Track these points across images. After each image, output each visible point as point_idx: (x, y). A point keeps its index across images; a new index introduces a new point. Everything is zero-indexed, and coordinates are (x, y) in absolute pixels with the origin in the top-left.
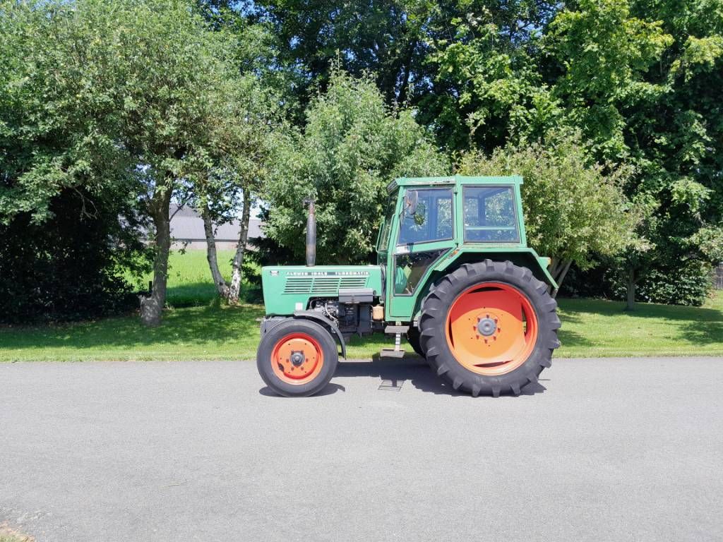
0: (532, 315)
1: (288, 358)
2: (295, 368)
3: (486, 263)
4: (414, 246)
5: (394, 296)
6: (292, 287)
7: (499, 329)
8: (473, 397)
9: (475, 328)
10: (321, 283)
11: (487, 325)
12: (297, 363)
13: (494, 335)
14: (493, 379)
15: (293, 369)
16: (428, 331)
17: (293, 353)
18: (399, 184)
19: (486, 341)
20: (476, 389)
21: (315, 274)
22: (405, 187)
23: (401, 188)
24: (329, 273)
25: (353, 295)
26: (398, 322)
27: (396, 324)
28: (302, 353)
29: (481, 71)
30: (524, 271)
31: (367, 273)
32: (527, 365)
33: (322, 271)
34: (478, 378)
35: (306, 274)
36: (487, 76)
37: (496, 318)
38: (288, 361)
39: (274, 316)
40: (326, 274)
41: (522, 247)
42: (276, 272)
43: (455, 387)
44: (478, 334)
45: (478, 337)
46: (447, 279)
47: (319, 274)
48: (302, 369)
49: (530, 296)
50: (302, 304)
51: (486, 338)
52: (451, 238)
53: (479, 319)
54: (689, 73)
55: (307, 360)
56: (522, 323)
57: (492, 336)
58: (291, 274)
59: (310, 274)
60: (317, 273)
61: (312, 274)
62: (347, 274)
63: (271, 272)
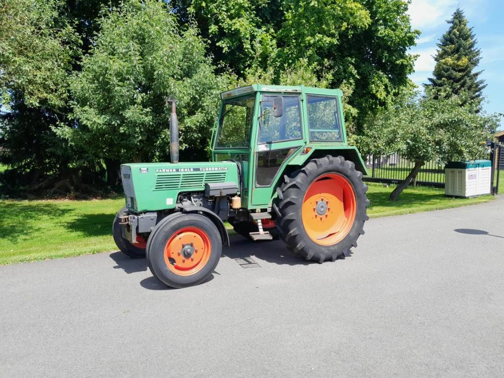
0: (352, 196)
1: (180, 251)
2: (186, 260)
3: (328, 158)
4: (273, 144)
5: (256, 188)
6: (163, 184)
7: (329, 209)
8: (320, 263)
9: (314, 209)
10: (188, 178)
11: (322, 207)
12: (187, 255)
14: (332, 248)
15: (184, 261)
16: (292, 216)
17: (183, 246)
18: (256, 90)
19: (321, 219)
20: (323, 257)
21: (182, 170)
22: (262, 92)
23: (258, 93)
24: (195, 170)
25: (221, 188)
26: (258, 209)
27: (257, 211)
28: (192, 245)
29: (225, 9)
30: (350, 164)
31: (226, 169)
32: (351, 234)
33: (188, 167)
34: (323, 249)
35: (174, 170)
36: (229, 14)
37: (328, 201)
38: (179, 254)
39: (145, 212)
40: (192, 170)
41: (344, 146)
42: (146, 169)
43: (309, 257)
44: (317, 214)
45: (316, 216)
46: (304, 172)
47: (186, 170)
48: (192, 260)
49: (352, 182)
50: (172, 199)
51: (321, 216)
52: (300, 138)
53: (317, 202)
54: (351, 32)
55: (196, 251)
56: (342, 203)
57: (325, 215)
58: (160, 171)
59: (177, 170)
60: (184, 169)
61: (180, 170)
62: (210, 169)
63: (140, 169)
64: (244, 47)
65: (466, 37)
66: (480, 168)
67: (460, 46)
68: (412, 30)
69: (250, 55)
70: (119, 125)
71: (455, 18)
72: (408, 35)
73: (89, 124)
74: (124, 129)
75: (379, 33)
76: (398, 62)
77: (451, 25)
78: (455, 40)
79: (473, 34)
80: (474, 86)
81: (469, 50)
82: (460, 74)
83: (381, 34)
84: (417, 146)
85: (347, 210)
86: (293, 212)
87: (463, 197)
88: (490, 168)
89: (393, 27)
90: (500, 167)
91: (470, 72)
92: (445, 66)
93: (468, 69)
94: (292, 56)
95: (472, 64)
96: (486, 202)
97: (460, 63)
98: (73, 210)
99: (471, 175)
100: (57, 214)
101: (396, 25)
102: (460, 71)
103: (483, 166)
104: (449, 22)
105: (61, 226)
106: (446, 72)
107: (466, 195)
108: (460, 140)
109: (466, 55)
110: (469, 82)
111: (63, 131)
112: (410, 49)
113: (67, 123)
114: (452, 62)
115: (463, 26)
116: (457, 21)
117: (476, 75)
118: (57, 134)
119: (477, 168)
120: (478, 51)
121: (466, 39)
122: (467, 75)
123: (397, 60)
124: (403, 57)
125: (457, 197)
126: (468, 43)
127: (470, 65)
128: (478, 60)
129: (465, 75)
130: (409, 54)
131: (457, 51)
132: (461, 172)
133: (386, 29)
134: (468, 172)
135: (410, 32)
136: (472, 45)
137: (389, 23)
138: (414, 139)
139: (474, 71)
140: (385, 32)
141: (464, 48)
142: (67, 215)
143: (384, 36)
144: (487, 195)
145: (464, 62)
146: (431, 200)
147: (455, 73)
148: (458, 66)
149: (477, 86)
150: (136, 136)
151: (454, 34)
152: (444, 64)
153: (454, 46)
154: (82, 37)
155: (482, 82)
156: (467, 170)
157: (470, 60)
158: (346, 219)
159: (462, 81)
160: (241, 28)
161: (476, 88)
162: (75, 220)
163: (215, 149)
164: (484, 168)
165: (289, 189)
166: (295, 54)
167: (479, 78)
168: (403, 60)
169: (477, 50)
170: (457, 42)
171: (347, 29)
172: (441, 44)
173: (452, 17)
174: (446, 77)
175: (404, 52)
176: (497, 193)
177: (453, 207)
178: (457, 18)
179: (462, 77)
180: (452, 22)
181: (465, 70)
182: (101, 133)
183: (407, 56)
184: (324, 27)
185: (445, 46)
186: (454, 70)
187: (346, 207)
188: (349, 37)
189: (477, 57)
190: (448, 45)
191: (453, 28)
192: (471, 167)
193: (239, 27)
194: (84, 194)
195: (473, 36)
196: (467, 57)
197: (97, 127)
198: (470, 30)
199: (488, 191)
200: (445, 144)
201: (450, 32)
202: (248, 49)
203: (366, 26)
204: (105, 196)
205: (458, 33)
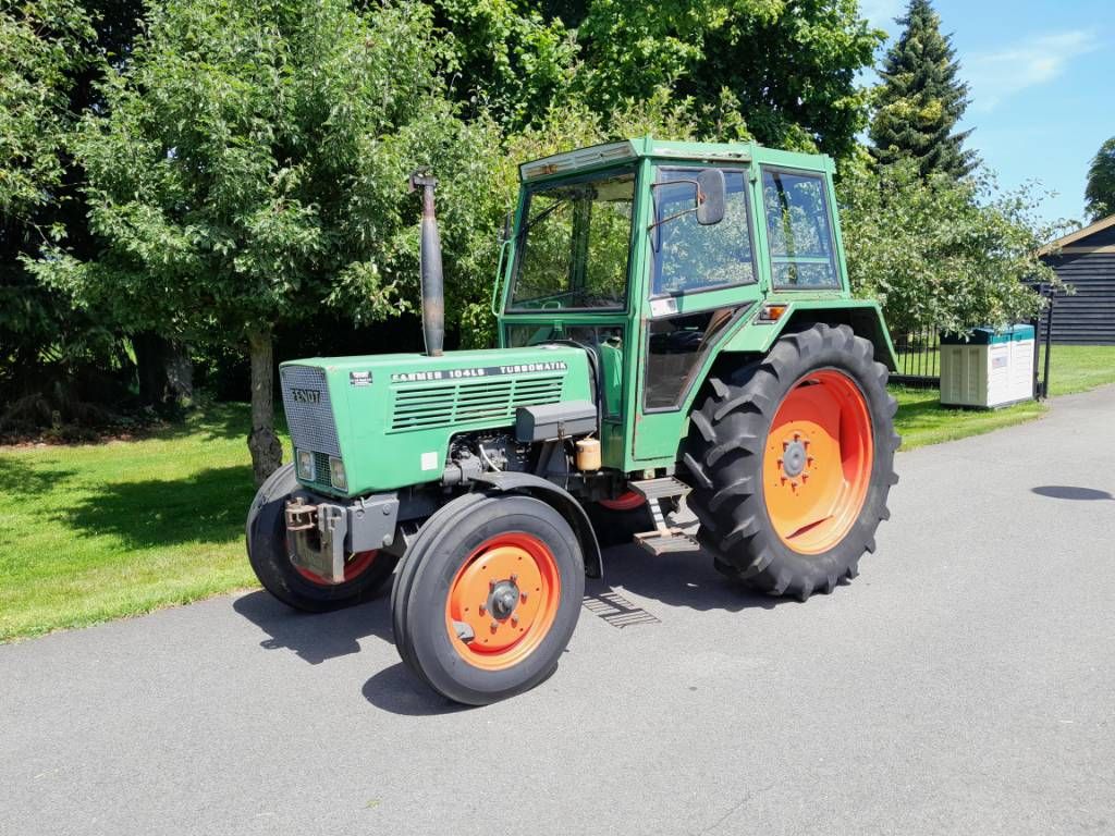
0: (864, 427)
1: (483, 603)
2: (500, 626)
3: (821, 330)
4: (685, 298)
5: (645, 414)
6: (412, 413)
7: (809, 460)
8: (802, 601)
9: (780, 462)
10: (474, 396)
11: (796, 456)
12: (502, 612)
13: (803, 473)
14: (826, 560)
15: (493, 629)
16: (745, 484)
17: (492, 587)
18: (640, 153)
19: (794, 485)
20: (809, 585)
21: (458, 373)
22: (656, 159)
23: (647, 162)
24: (489, 371)
25: (561, 419)
26: (649, 472)
27: (646, 476)
28: (512, 582)
30: (864, 344)
31: (562, 366)
32: (863, 522)
34: (808, 565)
35: (438, 375)
37: (806, 440)
38: (482, 612)
39: (368, 494)
40: (481, 372)
41: (844, 299)
42: (365, 374)
43: (780, 588)
44: (785, 475)
45: (783, 480)
46: (769, 368)
47: (467, 373)
48: (514, 623)
49: (867, 391)
50: (435, 455)
51: (794, 480)
52: (752, 279)
53: (785, 445)
54: (735, 31)
55: (524, 598)
56: (837, 445)
57: (800, 476)
58: (403, 377)
59: (446, 375)
60: (463, 371)
61: (452, 373)
62: (524, 368)
63: (352, 376)
64: (496, 60)
65: (938, 55)
66: (1015, 343)
67: (926, 75)
68: (870, 30)
69: (508, 81)
70: (233, 253)
71: (912, 13)
72: (861, 40)
73: (144, 250)
74: (245, 264)
75: (799, 34)
76: (837, 104)
77: (905, 28)
78: (915, 61)
79: (951, 49)
80: (956, 163)
81: (945, 85)
82: (927, 136)
83: (803, 37)
84: (904, 295)
85: (848, 461)
86: (746, 476)
87: (981, 409)
88: (1032, 341)
89: (827, 22)
90: (1051, 338)
91: (947, 132)
92: (895, 120)
93: (945, 125)
94: (610, 84)
95: (950, 114)
96: (1036, 417)
97: (926, 112)
98: (72, 474)
99: (998, 359)
100: (33, 488)
101: (832, 17)
102: (926, 130)
103: (1020, 338)
104: (900, 22)
105: (51, 520)
106: (897, 132)
107: (989, 404)
108: (995, 281)
109: (938, 95)
110: (945, 156)
111: (57, 269)
112: (861, 73)
113: (69, 248)
114: (909, 111)
115: (930, 30)
116: (917, 19)
117: (960, 138)
118: (39, 277)
119: (1009, 343)
120: (963, 86)
121: (937, 60)
122: (941, 138)
123: (833, 99)
124: (847, 92)
125: (967, 408)
126: (942, 69)
127: (947, 118)
128: (964, 106)
129: (936, 140)
130: (861, 86)
131: (919, 85)
132: (977, 352)
133: (811, 26)
134: (993, 352)
135: (864, 35)
136: (950, 74)
137: (818, 13)
138: (895, 281)
139: (953, 133)
140: (811, 32)
141: (933, 80)
142: (58, 488)
143: (810, 43)
144: (1027, 401)
145: (934, 109)
146: (919, 417)
147: (916, 135)
148: (922, 119)
149: (961, 163)
151: (913, 48)
152: (893, 114)
153: (912, 74)
154: (95, 19)
155: (971, 154)
156: (989, 347)
157: (946, 105)
158: (847, 485)
159: (932, 152)
160: (494, 13)
161: (957, 167)
163: (506, 313)
164: (1022, 342)
165: (734, 416)
167: (965, 147)
168: (849, 99)
169: (959, 85)
170: (920, 67)
171: (727, 24)
172: (885, 70)
173: (907, 11)
174: (897, 143)
175: (848, 81)
176: (1045, 397)
178: (918, 13)
179: (932, 144)
180: (908, 22)
181: (937, 128)
182: (177, 274)
183: (857, 92)
184: (692, 13)
185: (894, 74)
186: (915, 127)
187: (847, 452)
188: (733, 43)
189: (961, 100)
190: (901, 72)
191: (909, 35)
192: (998, 341)
193: (488, 10)
194: (87, 427)
195: (951, 54)
196: (940, 99)
197: (171, 257)
198: (946, 39)
199: (1028, 393)
200: (965, 290)
201: (903, 45)
202: (503, 64)
203: (772, 17)
204: (140, 432)
205: (921, 46)
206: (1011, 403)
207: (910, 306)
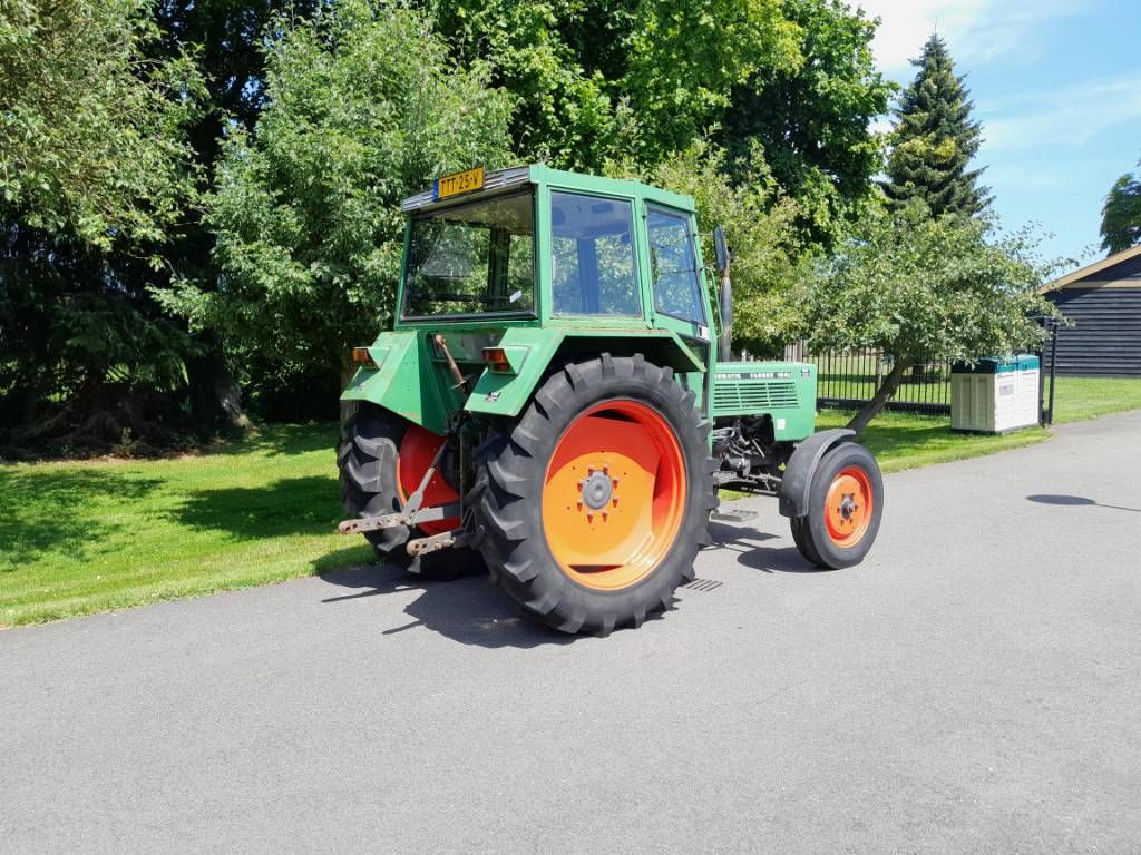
29: (504, 25)
36: (513, 35)
54: (759, 81)
64: (544, 109)
65: (952, 96)
66: (1021, 372)
67: (940, 115)
68: (884, 81)
69: (553, 128)
70: (348, 286)
71: (927, 55)
72: (875, 91)
74: (357, 295)
75: (819, 86)
76: (854, 148)
77: (921, 69)
78: (930, 102)
79: (965, 90)
80: (970, 199)
81: (958, 124)
82: (942, 174)
83: (822, 88)
84: (915, 326)
87: (992, 433)
88: (1037, 371)
89: (845, 74)
90: (1055, 370)
91: (962, 171)
92: (910, 157)
93: (958, 164)
95: (964, 153)
96: (1039, 441)
97: (940, 150)
99: (1005, 387)
101: (849, 70)
102: (941, 167)
103: (1026, 367)
104: (915, 63)
106: (913, 169)
107: (998, 428)
108: (999, 315)
109: (952, 134)
110: (959, 193)
111: (186, 299)
112: (876, 120)
113: (196, 280)
114: (924, 148)
115: (945, 71)
116: (932, 61)
117: (973, 175)
119: (1015, 372)
120: (977, 126)
121: (951, 100)
122: (955, 175)
123: (850, 144)
124: (863, 137)
125: (977, 433)
126: (955, 108)
127: (960, 156)
128: (977, 145)
129: (951, 178)
130: (876, 132)
131: (933, 124)
132: (985, 380)
133: (830, 78)
134: (1000, 380)
135: (878, 86)
136: (963, 115)
137: (836, 66)
138: (907, 313)
139: (967, 170)
140: (830, 83)
141: (947, 120)
143: (830, 93)
144: (1033, 427)
145: (948, 148)
146: (931, 440)
147: (931, 172)
148: (936, 156)
149: (975, 199)
150: (379, 309)
151: (928, 89)
152: (909, 152)
153: (927, 114)
155: (984, 191)
156: (996, 375)
157: (959, 144)
159: (947, 189)
160: (545, 70)
161: (970, 203)
162: (186, 503)
164: (1028, 371)
166: (652, 128)
167: (979, 183)
168: (865, 144)
169: (972, 124)
170: (934, 107)
171: (753, 76)
172: (901, 109)
173: (922, 53)
174: (912, 180)
175: (864, 127)
176: (1050, 422)
177: (985, 453)
178: (932, 55)
179: (946, 181)
180: (923, 63)
181: (951, 165)
183: (871, 137)
184: (723, 70)
185: (909, 113)
186: (929, 164)
188: (758, 93)
189: (974, 139)
190: (916, 112)
191: (924, 76)
192: (1005, 370)
193: (541, 67)
195: (965, 94)
196: (954, 138)
198: (959, 80)
199: (1034, 419)
200: (971, 322)
201: (918, 86)
202: (549, 113)
203: (794, 70)
205: (935, 87)
206: (1017, 429)
207: (921, 336)
